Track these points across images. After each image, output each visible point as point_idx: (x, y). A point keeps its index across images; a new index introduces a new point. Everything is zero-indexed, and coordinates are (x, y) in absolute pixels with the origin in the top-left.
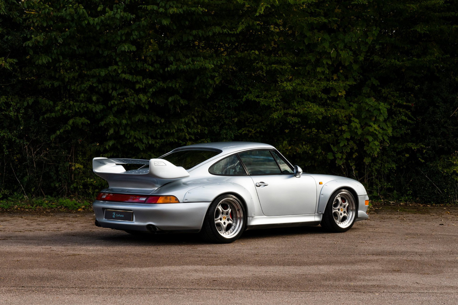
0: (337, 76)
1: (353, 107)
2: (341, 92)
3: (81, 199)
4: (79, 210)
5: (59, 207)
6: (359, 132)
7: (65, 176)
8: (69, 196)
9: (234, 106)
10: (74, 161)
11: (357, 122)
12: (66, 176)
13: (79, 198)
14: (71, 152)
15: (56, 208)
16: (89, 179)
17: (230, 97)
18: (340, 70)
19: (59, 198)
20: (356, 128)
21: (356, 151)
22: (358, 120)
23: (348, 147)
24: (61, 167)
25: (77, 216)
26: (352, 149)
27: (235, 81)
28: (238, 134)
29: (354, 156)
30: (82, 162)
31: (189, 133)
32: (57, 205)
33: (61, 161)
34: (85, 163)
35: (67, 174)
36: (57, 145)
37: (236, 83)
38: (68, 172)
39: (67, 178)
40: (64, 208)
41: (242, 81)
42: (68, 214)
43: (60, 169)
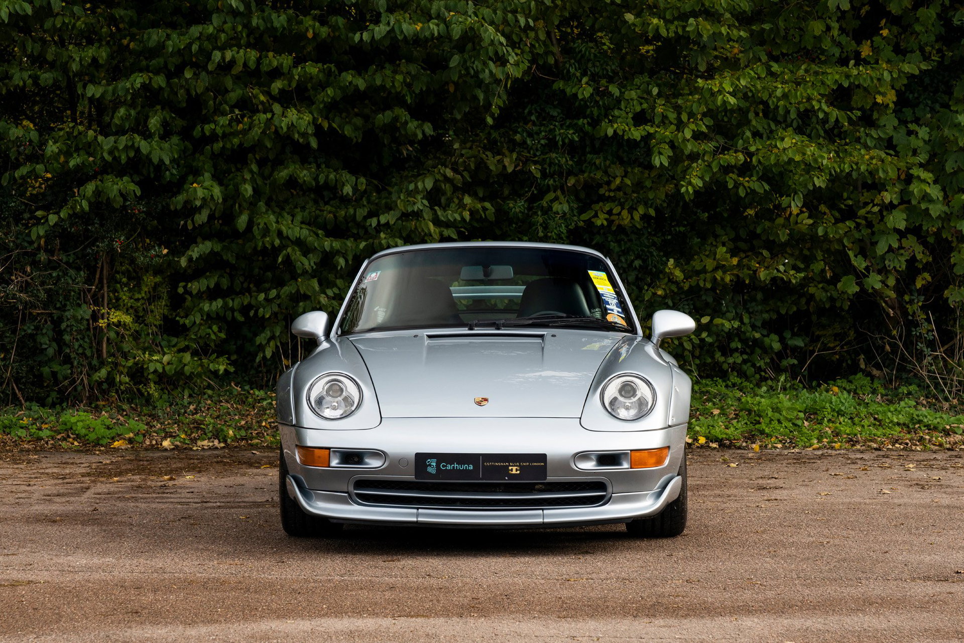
0: (872, 46)
1: (917, 136)
2: (884, 95)
3: (125, 413)
4: (116, 444)
5: (59, 437)
6: (936, 210)
7: (80, 346)
8: (93, 405)
9: (567, 141)
10: (108, 304)
11: (929, 181)
12: (86, 345)
13: (120, 410)
14: (97, 276)
15: (53, 438)
16: (147, 356)
17: (555, 114)
18: (881, 29)
19: (63, 409)
20: (926, 197)
21: (927, 267)
22: (931, 175)
23: (902, 254)
24: (68, 320)
25: (101, 462)
26: (912, 261)
27: (567, 66)
28: (581, 224)
29: (919, 284)
30: (132, 307)
31: (437, 222)
32: (55, 431)
33: (68, 303)
34: (141, 309)
35: (87, 340)
36: (55, 258)
37: (572, 70)
38: (88, 336)
39: (88, 353)
40: (74, 439)
41: (590, 65)
42: (82, 455)
43: (67, 326)
